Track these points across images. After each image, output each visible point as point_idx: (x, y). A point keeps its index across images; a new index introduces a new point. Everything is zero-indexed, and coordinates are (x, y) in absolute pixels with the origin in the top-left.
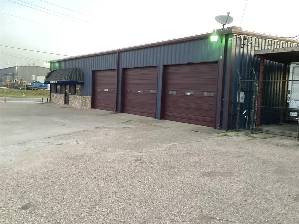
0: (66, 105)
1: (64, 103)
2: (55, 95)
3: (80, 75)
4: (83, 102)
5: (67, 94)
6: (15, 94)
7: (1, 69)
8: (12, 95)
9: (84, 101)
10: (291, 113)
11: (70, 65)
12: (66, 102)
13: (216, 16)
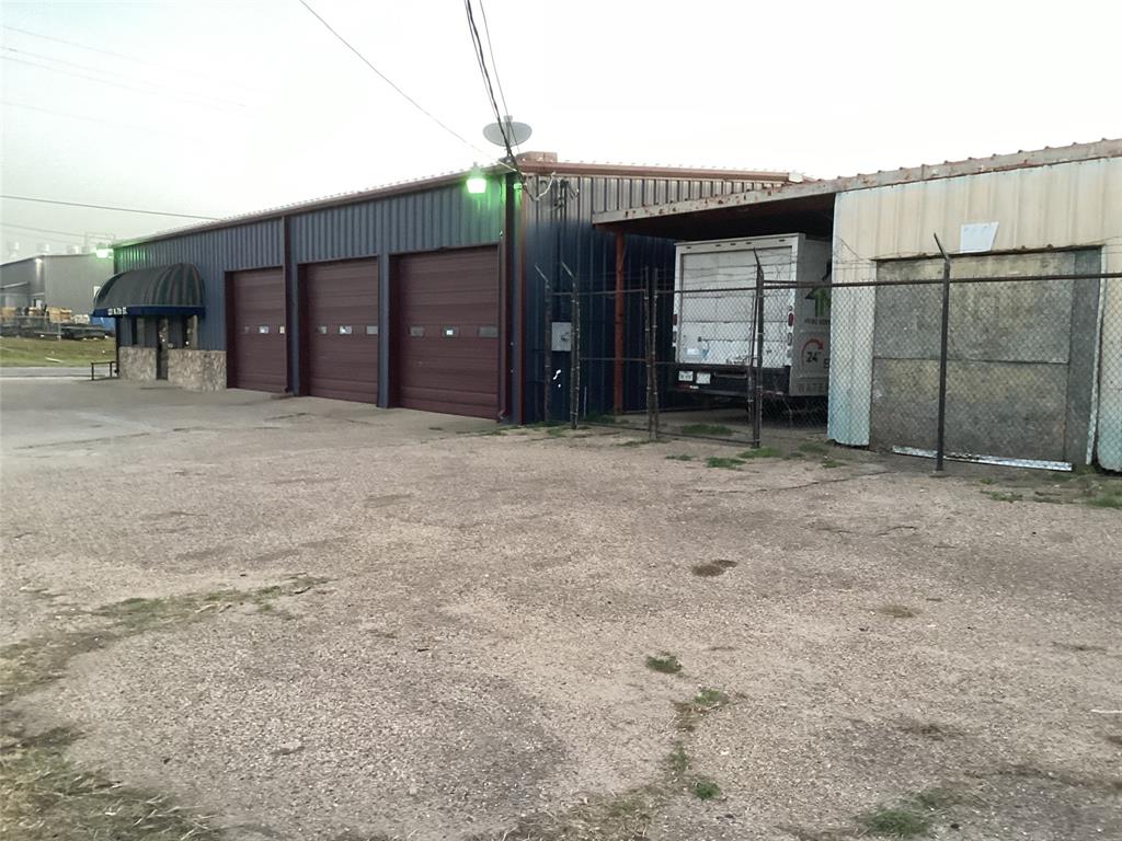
0: (161, 383)
1: (154, 376)
2: (131, 351)
3: (191, 286)
4: (204, 370)
5: (164, 347)
6: (23, 356)
7: (3, 266)
8: (11, 360)
9: (207, 367)
10: (681, 373)
11: (165, 257)
12: (161, 373)
13: (484, 126)
